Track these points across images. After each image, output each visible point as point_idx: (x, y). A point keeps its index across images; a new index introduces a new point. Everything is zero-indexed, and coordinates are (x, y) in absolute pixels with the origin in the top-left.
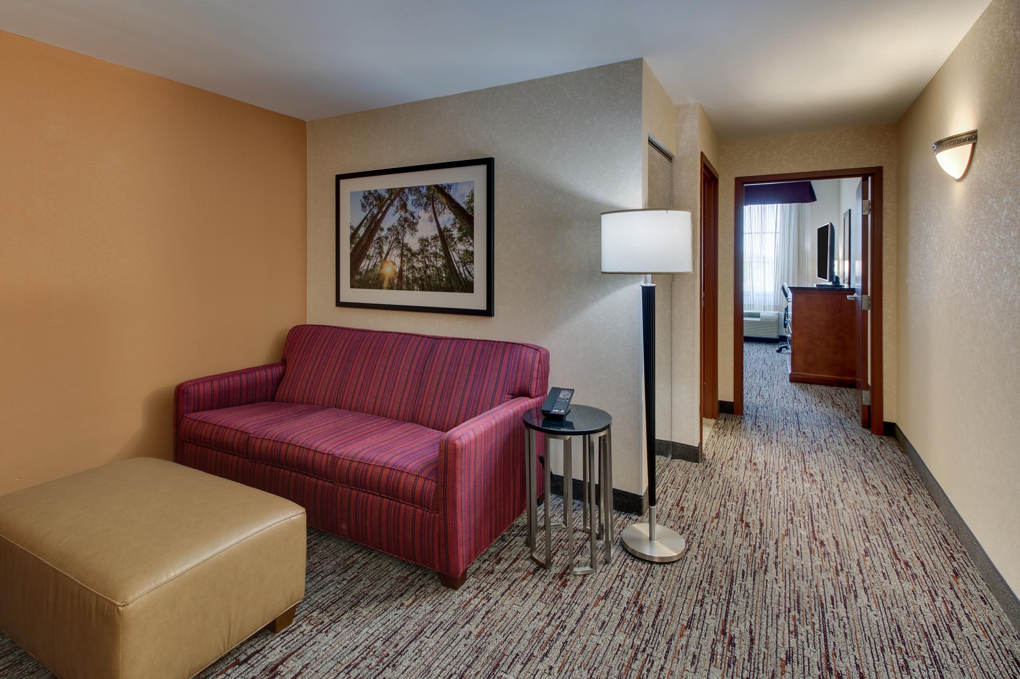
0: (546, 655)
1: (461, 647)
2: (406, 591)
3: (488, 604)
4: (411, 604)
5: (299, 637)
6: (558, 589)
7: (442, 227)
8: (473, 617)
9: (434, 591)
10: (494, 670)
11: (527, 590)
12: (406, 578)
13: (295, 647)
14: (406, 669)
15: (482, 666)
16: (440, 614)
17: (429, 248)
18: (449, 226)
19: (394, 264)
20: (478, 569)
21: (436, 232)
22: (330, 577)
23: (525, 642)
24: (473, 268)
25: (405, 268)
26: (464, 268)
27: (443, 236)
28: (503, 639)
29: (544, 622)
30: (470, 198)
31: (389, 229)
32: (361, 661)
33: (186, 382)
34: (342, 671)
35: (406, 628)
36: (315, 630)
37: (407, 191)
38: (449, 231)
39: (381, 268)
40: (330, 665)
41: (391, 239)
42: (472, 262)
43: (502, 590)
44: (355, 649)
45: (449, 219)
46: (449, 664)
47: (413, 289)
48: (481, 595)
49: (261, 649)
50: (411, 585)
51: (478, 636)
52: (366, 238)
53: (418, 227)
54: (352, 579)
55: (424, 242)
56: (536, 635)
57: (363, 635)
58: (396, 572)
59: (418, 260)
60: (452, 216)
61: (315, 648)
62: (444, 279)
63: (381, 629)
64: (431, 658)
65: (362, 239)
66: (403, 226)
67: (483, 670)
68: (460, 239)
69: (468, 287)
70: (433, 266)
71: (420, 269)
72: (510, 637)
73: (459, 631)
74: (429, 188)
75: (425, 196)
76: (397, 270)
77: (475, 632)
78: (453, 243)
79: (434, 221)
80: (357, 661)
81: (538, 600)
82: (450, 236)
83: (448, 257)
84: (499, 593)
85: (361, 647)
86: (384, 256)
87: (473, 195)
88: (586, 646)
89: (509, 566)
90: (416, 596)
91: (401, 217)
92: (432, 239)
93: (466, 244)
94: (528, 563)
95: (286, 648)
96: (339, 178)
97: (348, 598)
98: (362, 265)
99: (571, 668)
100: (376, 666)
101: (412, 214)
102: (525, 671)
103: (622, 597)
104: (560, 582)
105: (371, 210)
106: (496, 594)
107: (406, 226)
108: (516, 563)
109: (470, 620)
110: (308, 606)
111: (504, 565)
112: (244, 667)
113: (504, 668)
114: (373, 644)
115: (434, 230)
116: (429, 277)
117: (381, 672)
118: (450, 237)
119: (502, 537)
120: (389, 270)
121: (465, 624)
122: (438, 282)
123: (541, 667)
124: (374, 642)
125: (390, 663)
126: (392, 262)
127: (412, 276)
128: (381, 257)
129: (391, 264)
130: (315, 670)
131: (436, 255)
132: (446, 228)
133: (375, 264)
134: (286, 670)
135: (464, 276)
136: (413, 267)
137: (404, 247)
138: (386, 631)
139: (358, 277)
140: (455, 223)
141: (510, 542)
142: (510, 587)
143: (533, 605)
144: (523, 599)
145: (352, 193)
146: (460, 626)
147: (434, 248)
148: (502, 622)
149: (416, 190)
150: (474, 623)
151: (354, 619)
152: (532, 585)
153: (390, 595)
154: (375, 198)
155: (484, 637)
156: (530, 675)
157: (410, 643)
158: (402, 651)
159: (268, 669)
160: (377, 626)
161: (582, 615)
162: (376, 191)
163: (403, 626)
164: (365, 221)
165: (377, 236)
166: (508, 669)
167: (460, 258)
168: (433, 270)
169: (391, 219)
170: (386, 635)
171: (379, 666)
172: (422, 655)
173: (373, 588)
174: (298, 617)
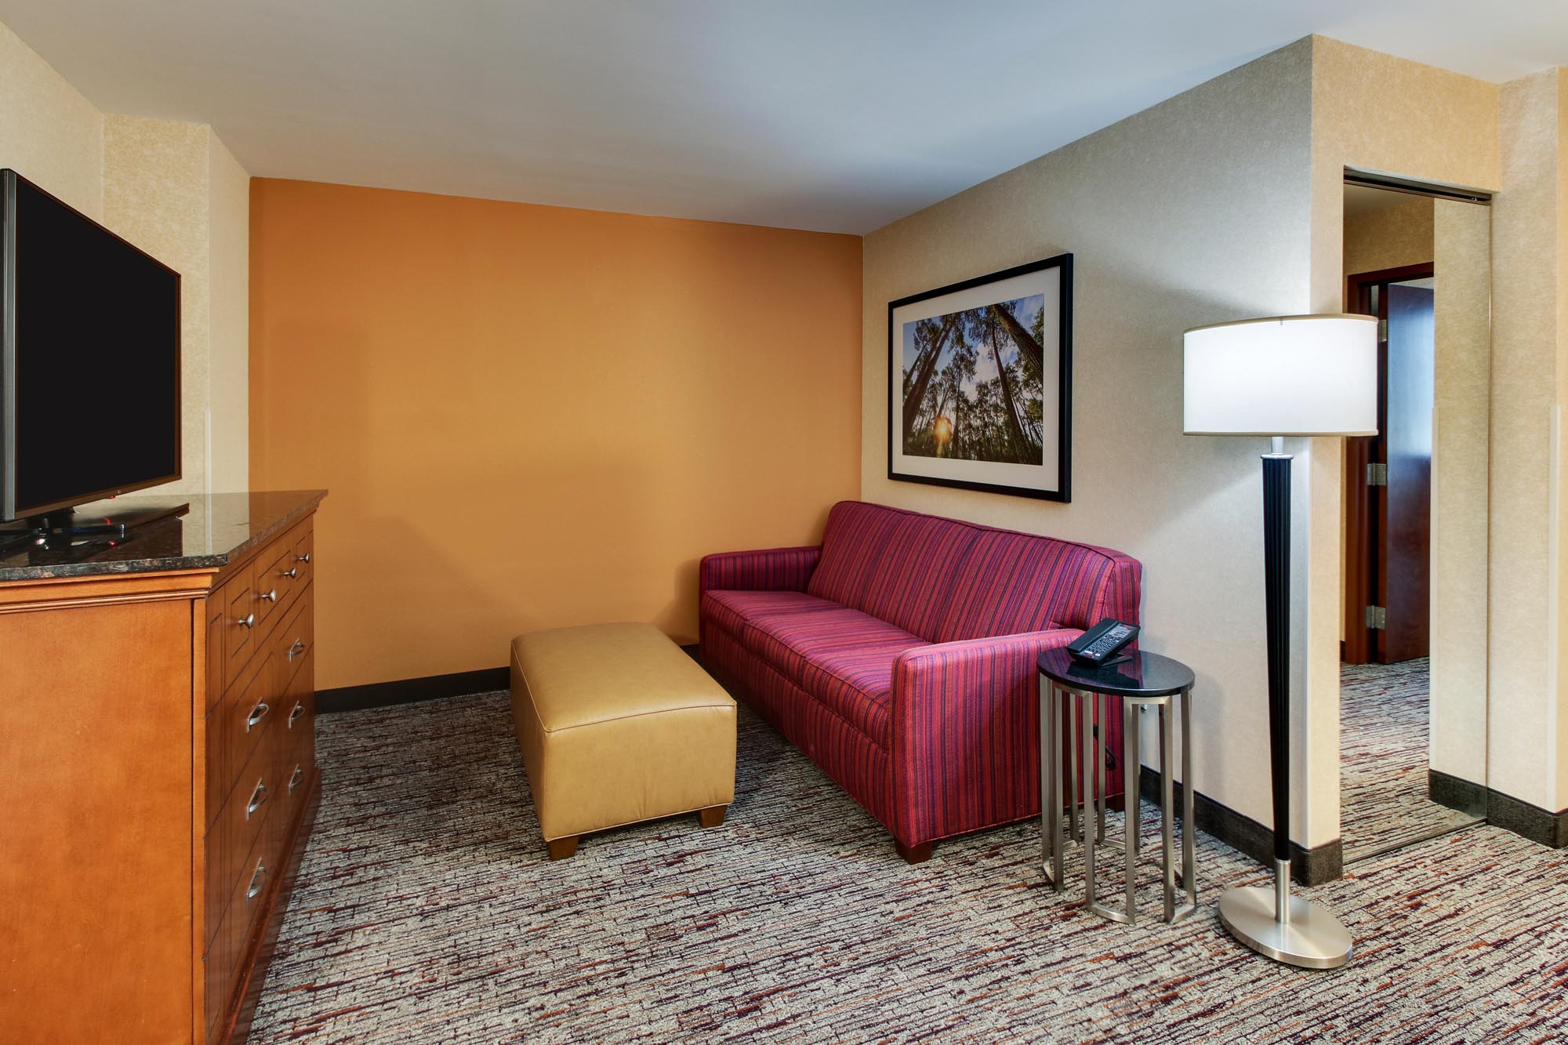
0: (967, 977)
1: (869, 922)
2: (850, 842)
3: (937, 895)
4: (847, 857)
5: (719, 839)
6: (1052, 920)
7: (1004, 366)
8: (908, 899)
9: (882, 855)
10: (889, 959)
11: (1004, 902)
12: (861, 830)
13: (710, 845)
14: (796, 912)
15: (878, 950)
16: (870, 880)
17: (988, 398)
18: (1012, 364)
19: (949, 421)
20: (957, 853)
21: (997, 374)
22: (783, 799)
23: (951, 952)
24: (1042, 427)
25: (961, 427)
26: (1031, 427)
27: (1005, 379)
28: (925, 936)
29: (996, 944)
30: (1039, 319)
31: (944, 373)
32: (759, 885)
33: (708, 556)
34: (736, 885)
35: (825, 876)
36: (737, 839)
37: (963, 316)
38: (1013, 371)
39: (935, 427)
40: (729, 875)
41: (946, 386)
42: (1041, 417)
43: (968, 887)
44: (760, 872)
45: (1012, 354)
46: (843, 930)
47: (969, 458)
48: (936, 882)
49: (682, 836)
50: (861, 839)
51: (897, 919)
52: (919, 385)
53: (977, 368)
54: (804, 809)
55: (982, 388)
56: (973, 952)
57: (777, 864)
58: (853, 819)
59: (976, 416)
60: (1017, 349)
61: (726, 855)
62: (1006, 444)
63: (797, 866)
64: (828, 915)
65: (915, 387)
66: (958, 367)
67: (876, 953)
68: (1026, 384)
69: (1034, 456)
70: (993, 424)
71: (978, 428)
72: (937, 938)
73: (880, 905)
74: (989, 309)
75: (984, 322)
76: (952, 430)
77: (897, 915)
78: (1018, 389)
79: (995, 358)
80: (755, 883)
81: (1009, 918)
82: (1014, 379)
83: (1010, 411)
84: (962, 889)
85: (767, 873)
86: (938, 410)
87: (1042, 315)
88: (1033, 995)
89: (1002, 867)
90: (858, 851)
91: (957, 354)
92: (992, 384)
93: (1034, 390)
94: (1033, 873)
95: (703, 844)
96: (893, 305)
97: (787, 824)
98: (915, 423)
99: (989, 1006)
100: (769, 895)
101: (969, 350)
102: (925, 978)
103: (1151, 971)
104: (1062, 913)
105: (924, 346)
106: (956, 888)
107: (962, 367)
108: (1015, 867)
109: (901, 900)
110: (745, 816)
111: (996, 862)
112: (662, 843)
113: (902, 964)
114: (781, 875)
115: (995, 371)
116: (989, 440)
117: (770, 903)
118: (1013, 381)
119: (1021, 830)
120: (943, 430)
121: (892, 902)
122: (999, 448)
123: (950, 986)
124: (783, 875)
125: (784, 900)
126: (947, 418)
127: (969, 439)
128: (935, 412)
129: (946, 421)
130: (714, 873)
131: (996, 407)
132: (1008, 368)
133: (929, 422)
134: (692, 861)
135: (1030, 439)
136: (970, 426)
137: (960, 397)
138: (802, 869)
139: (910, 440)
140: (1020, 359)
141: (1027, 840)
142: (982, 888)
143: (998, 921)
144: (989, 908)
145: (905, 325)
146: (884, 901)
147: (994, 398)
148: (940, 919)
149: (972, 314)
150: (902, 905)
151: (779, 846)
152: (1016, 899)
153: (831, 839)
154: (929, 331)
155: (904, 923)
156: (928, 985)
157: (817, 892)
158: (804, 895)
159: (678, 854)
160: (796, 862)
161: (1060, 962)
162: (930, 320)
163: (822, 873)
164: (918, 363)
165: (931, 383)
166: (907, 966)
167: (1025, 411)
168: (992, 430)
169: (945, 361)
170: (798, 874)
171: (772, 896)
172: (822, 908)
173: (818, 826)
174: (729, 822)
